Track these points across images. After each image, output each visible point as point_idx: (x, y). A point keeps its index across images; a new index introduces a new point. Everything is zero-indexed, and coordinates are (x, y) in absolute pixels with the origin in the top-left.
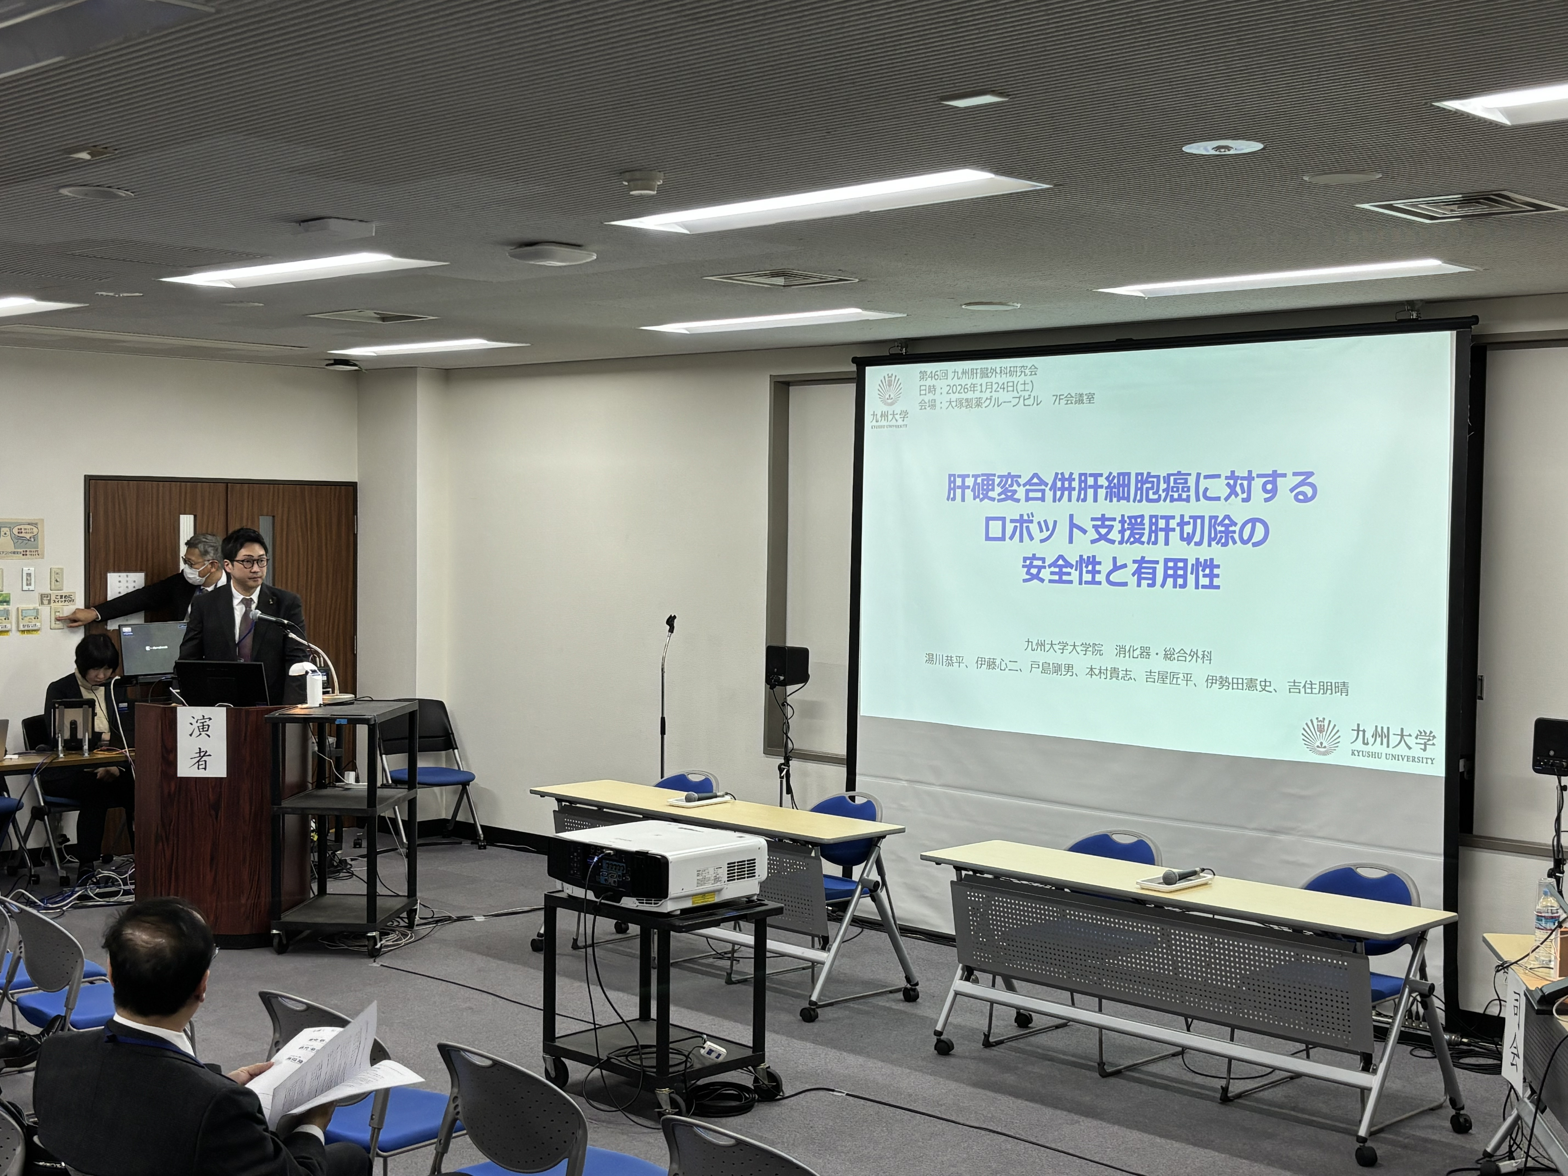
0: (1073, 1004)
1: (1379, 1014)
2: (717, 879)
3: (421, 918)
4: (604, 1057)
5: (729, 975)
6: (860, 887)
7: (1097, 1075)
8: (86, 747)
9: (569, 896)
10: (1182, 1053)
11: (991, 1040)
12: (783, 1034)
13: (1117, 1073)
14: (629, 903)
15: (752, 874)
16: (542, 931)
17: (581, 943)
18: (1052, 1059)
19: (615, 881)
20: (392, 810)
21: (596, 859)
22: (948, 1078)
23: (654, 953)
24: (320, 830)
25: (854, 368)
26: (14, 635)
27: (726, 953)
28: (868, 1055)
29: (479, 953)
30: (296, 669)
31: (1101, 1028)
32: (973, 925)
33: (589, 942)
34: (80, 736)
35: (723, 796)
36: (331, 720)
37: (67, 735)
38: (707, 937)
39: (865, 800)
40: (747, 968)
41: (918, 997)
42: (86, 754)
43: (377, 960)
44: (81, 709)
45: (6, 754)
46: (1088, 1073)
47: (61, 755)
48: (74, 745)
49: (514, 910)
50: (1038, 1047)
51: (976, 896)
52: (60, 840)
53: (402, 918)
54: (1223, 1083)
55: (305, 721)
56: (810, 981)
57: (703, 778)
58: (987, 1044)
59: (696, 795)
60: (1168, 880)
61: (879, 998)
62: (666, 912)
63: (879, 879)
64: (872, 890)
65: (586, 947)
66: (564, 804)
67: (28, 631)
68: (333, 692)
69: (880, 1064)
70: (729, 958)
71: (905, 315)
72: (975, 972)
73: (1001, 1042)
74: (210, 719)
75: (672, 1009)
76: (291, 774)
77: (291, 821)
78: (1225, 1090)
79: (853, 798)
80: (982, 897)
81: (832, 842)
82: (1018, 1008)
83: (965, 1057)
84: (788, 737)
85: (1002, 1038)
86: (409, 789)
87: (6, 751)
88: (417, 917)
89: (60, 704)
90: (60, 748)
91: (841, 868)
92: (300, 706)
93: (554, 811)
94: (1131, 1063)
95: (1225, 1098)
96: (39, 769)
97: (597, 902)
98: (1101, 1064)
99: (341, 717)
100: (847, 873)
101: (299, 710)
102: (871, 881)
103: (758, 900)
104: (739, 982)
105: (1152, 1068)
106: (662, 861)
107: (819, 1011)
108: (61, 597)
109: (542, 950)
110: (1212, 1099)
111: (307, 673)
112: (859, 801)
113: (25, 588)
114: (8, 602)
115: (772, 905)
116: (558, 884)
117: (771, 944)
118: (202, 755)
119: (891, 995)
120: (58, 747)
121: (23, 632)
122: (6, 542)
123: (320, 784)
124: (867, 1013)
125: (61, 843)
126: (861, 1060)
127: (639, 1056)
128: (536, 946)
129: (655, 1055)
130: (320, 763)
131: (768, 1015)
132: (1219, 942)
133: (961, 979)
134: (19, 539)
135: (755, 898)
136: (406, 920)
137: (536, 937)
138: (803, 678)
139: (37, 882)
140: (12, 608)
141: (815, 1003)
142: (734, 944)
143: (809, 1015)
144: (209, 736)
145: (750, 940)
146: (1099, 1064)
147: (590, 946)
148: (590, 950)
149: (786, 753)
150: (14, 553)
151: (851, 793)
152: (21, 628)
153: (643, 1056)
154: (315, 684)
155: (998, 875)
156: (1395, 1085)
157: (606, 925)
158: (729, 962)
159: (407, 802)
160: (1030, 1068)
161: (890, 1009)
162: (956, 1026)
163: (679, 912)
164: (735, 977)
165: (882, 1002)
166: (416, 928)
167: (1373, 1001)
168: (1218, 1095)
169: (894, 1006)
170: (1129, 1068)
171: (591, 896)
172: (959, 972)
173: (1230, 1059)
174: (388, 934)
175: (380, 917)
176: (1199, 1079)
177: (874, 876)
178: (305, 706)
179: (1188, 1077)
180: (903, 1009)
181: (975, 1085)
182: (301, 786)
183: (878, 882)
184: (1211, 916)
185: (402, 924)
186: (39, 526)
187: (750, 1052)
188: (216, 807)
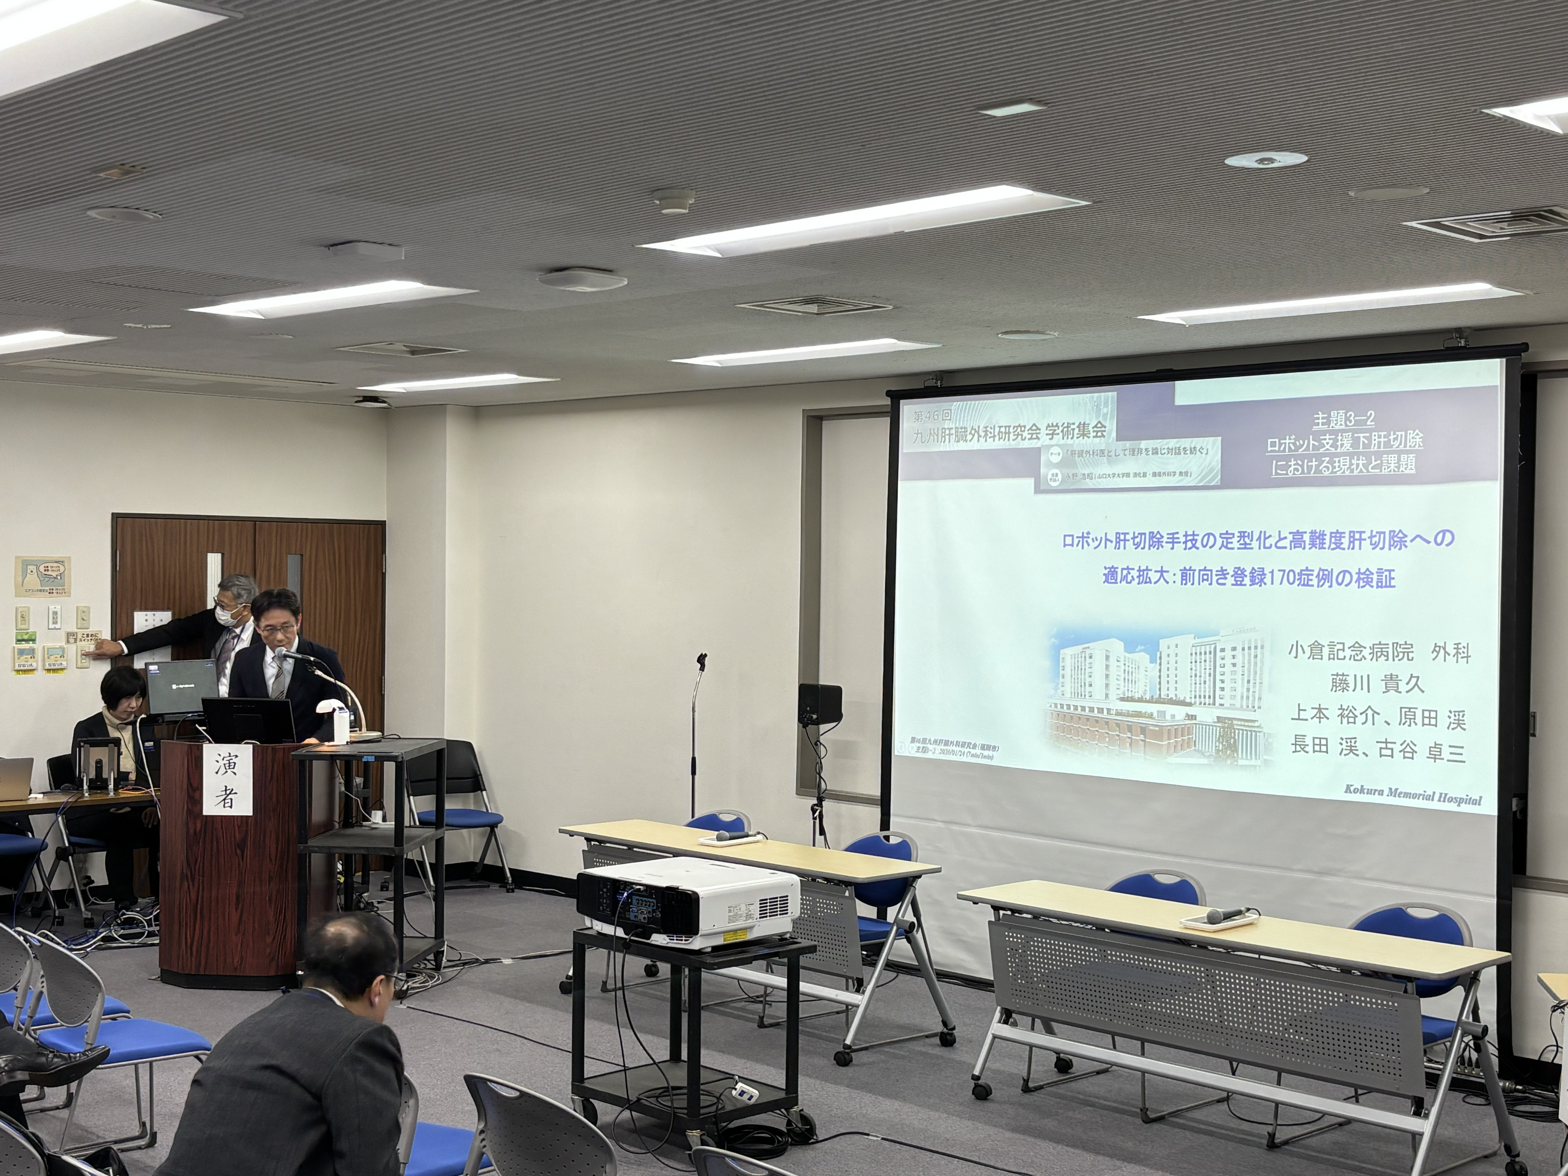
0: (1115, 1048)
1: (1430, 1061)
2: (749, 916)
3: (448, 961)
4: (633, 1098)
5: (762, 1018)
6: (895, 928)
7: (1139, 1121)
8: (111, 786)
9: (599, 933)
10: (1227, 1099)
11: (1031, 1085)
12: (817, 1077)
13: (1160, 1119)
14: (659, 939)
15: (784, 912)
16: (571, 973)
17: (611, 986)
18: (1092, 1105)
19: (644, 918)
20: (419, 849)
21: (626, 894)
22: (986, 1123)
23: (685, 996)
24: (347, 872)
25: (888, 401)
26: (40, 673)
27: (758, 997)
28: (904, 1099)
29: (507, 996)
30: (324, 707)
31: (1144, 1072)
32: (1012, 967)
33: (619, 985)
34: (105, 776)
35: (755, 835)
36: (358, 757)
37: (92, 775)
38: (738, 980)
39: (900, 840)
40: (780, 1012)
41: (955, 1042)
42: (112, 794)
43: (404, 1002)
44: (106, 749)
45: (30, 793)
46: (1130, 1119)
47: (87, 795)
48: (99, 784)
49: (543, 953)
50: (1079, 1093)
51: (1014, 938)
52: (85, 881)
53: (428, 961)
54: (1270, 1129)
55: (332, 758)
56: (844, 1025)
57: (734, 817)
58: (1026, 1089)
59: (727, 834)
60: (1212, 919)
61: (915, 1043)
62: (697, 948)
63: (914, 920)
64: (907, 932)
65: (615, 990)
66: (593, 843)
67: (54, 670)
68: (360, 730)
69: (916, 1108)
70: (761, 1002)
71: (940, 346)
72: (1014, 1015)
73: (1041, 1087)
74: (236, 756)
75: (703, 1052)
76: (318, 813)
77: (317, 861)
78: (1272, 1136)
79: (887, 838)
80: (1021, 938)
81: (866, 881)
82: (1057, 1053)
83: (1005, 1103)
84: (821, 777)
85: (1042, 1083)
86: (437, 828)
87: (31, 790)
88: (444, 959)
89: (85, 742)
90: (85, 787)
91: (876, 908)
92: (326, 743)
93: (583, 851)
94: (1175, 1109)
95: (1272, 1145)
96: (64, 808)
97: (626, 939)
98: (1144, 1110)
99: (369, 754)
100: (882, 915)
101: (327, 748)
102: (907, 921)
103: (791, 938)
104: (771, 1025)
105: (1197, 1114)
106: (693, 897)
107: (853, 1054)
108: (88, 635)
109: (570, 993)
110: (1259, 1145)
111: (334, 710)
112: (894, 840)
113: (51, 626)
114: (34, 641)
115: (805, 943)
116: (588, 922)
117: (804, 987)
118: (228, 792)
119: (927, 1040)
120: (82, 787)
121: (49, 670)
122: (33, 580)
123: (347, 823)
124: (903, 1057)
125: (85, 885)
126: (897, 1104)
127: (669, 1098)
128: (565, 988)
129: (685, 1097)
130: (347, 802)
131: (801, 1059)
132: (1264, 983)
133: (999, 1022)
134: (45, 577)
135: (788, 936)
136: (433, 963)
137: (564, 980)
138: (837, 717)
139: (61, 924)
140: (38, 646)
141: (849, 1047)
142: (766, 986)
143: (843, 1059)
144: (235, 774)
145: (782, 982)
146: (1141, 1110)
147: (620, 989)
148: (620, 993)
149: (819, 794)
150: (41, 591)
151: (886, 833)
152: (47, 667)
153: (674, 1097)
154: (342, 722)
155: (1037, 915)
156: (1448, 1133)
157: (636, 965)
158: (760, 1006)
159: (434, 843)
160: (1070, 1114)
161: (926, 1054)
162: (995, 1072)
163: (709, 950)
164: (767, 1021)
165: (917, 1046)
166: (442, 971)
167: (1424, 1044)
168: (1265, 1142)
169: (931, 1051)
170: (1173, 1114)
171: (620, 933)
172: (997, 1015)
173: (1277, 1104)
174: (415, 976)
175: (406, 959)
176: (1245, 1126)
177: (910, 917)
178: (331, 743)
179: (1234, 1123)
180: (939, 1054)
181: (1014, 1130)
182: (327, 826)
183: (913, 923)
184: (1257, 956)
185: (429, 966)
186: (66, 564)
187: (782, 1095)
188: (242, 846)
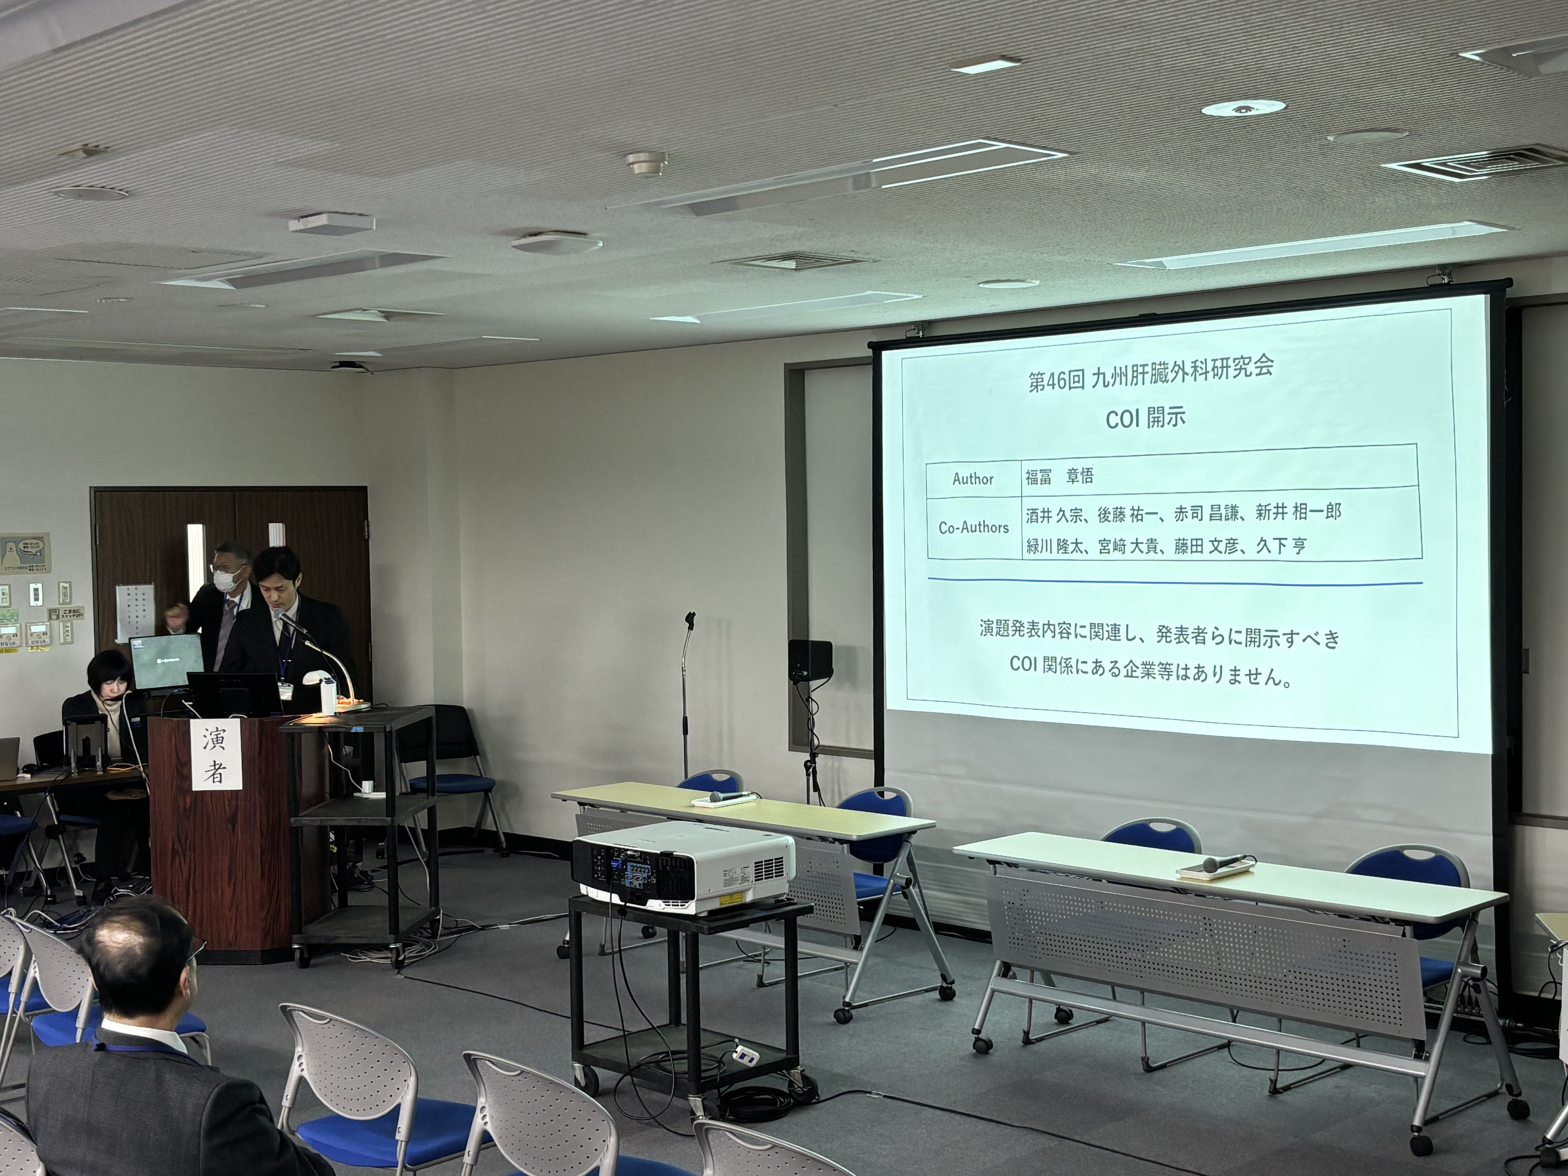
0: (1115, 999)
1: (1430, 1000)
2: (744, 879)
3: (445, 928)
4: (634, 1064)
5: (761, 978)
6: (891, 884)
7: (1141, 1071)
8: (99, 763)
9: (595, 900)
10: (1228, 1046)
11: (1031, 1037)
12: (817, 1036)
13: (1162, 1068)
14: (655, 905)
16: (567, 938)
17: (608, 949)
18: (1094, 1055)
19: (640, 884)
20: (412, 818)
21: (619, 861)
23: (683, 958)
24: (340, 842)
25: (869, 353)
26: (23, 652)
27: (756, 956)
28: (905, 1056)
29: (505, 963)
31: (1144, 1023)
32: (1009, 920)
33: (616, 948)
34: (92, 753)
35: (748, 795)
36: (346, 728)
37: (80, 752)
38: (737, 940)
39: (894, 795)
40: (779, 970)
41: (954, 995)
42: (100, 771)
43: (402, 972)
45: (18, 773)
46: (1131, 1068)
47: (75, 772)
48: (86, 761)
49: (539, 917)
50: (1080, 1044)
51: (1011, 891)
52: (76, 859)
53: (425, 929)
54: (1272, 1075)
55: (320, 730)
56: (844, 982)
57: (728, 777)
58: (1027, 1042)
59: (721, 795)
60: (1208, 868)
61: (914, 997)
62: (692, 913)
63: (911, 876)
64: (904, 887)
65: (613, 953)
66: (586, 807)
67: (37, 648)
69: (917, 1064)
70: (760, 961)
71: (921, 296)
72: (1013, 969)
73: (1042, 1039)
74: (224, 731)
75: (703, 1015)
76: (308, 786)
77: (309, 833)
78: (1274, 1082)
79: (882, 794)
81: (862, 839)
82: (1058, 1005)
83: (1006, 1056)
84: (813, 733)
85: (1042, 1035)
86: (429, 795)
87: (18, 770)
88: (440, 927)
89: (71, 720)
90: (73, 765)
91: (872, 865)
92: (314, 715)
93: (577, 815)
94: (1177, 1057)
95: (1275, 1091)
97: (622, 906)
98: (1146, 1059)
100: (878, 871)
101: (314, 719)
102: (903, 877)
103: (788, 899)
104: (770, 985)
105: (1198, 1062)
106: (687, 862)
107: (853, 1012)
108: (70, 612)
109: (568, 958)
110: (1261, 1092)
111: (321, 681)
112: (889, 795)
113: (33, 603)
115: (802, 904)
117: (802, 946)
118: (217, 767)
119: (927, 995)
120: (70, 764)
121: (32, 648)
122: (12, 558)
123: (338, 794)
124: (903, 1013)
125: (76, 863)
126: (898, 1060)
127: (670, 1063)
128: (563, 953)
129: (686, 1061)
130: (337, 773)
132: (1262, 930)
133: (999, 976)
134: (24, 554)
135: (785, 897)
136: (429, 931)
137: (562, 944)
138: (827, 672)
139: (54, 902)
141: (848, 1004)
142: (764, 946)
143: (843, 1016)
144: (223, 748)
145: (780, 942)
146: (1143, 1059)
147: (617, 952)
148: (617, 956)
149: (812, 750)
150: (21, 568)
151: (880, 789)
152: (30, 645)
153: (675, 1062)
154: (329, 693)
155: (1034, 868)
156: (1449, 1072)
157: (633, 929)
158: (759, 965)
159: (426, 811)
160: (1071, 1065)
161: (926, 1008)
162: (994, 1024)
163: (705, 914)
164: (766, 980)
165: (916, 1001)
166: (439, 939)
168: (1267, 1088)
169: (930, 1005)
170: (1174, 1062)
171: (616, 899)
172: (996, 969)
173: (1278, 1051)
174: (412, 945)
175: (403, 928)
176: (1246, 1072)
177: (906, 873)
178: (319, 715)
179: (1235, 1070)
180: (939, 1008)
181: (1016, 1083)
182: (319, 797)
183: (909, 879)
185: (425, 934)
186: (45, 540)
187: (783, 1055)
188: (233, 820)
